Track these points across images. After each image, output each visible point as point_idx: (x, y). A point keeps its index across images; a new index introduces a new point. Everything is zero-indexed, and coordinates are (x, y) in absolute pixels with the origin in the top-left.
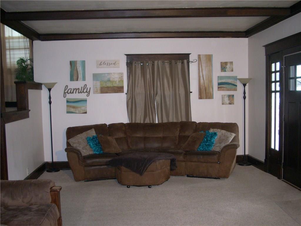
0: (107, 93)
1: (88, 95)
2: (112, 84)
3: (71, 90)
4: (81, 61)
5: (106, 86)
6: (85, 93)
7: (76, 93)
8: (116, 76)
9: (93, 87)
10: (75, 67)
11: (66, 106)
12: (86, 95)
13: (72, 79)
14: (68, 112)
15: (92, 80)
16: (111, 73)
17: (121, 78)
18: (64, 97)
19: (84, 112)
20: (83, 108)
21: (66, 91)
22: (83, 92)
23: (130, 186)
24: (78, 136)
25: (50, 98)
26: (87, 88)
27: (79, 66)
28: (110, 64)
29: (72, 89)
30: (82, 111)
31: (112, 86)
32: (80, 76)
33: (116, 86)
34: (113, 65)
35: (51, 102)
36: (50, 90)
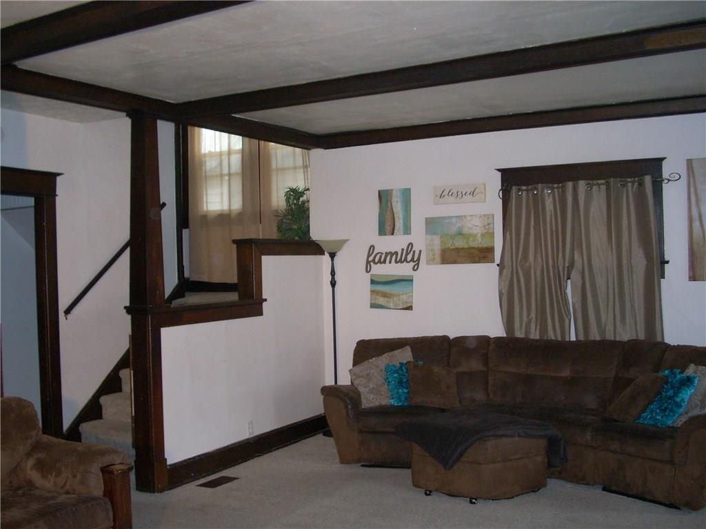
0: (455, 262)
1: (415, 268)
2: (467, 243)
3: (381, 256)
4: (400, 189)
5: (453, 247)
6: (409, 262)
7: (390, 263)
8: (477, 222)
9: (426, 249)
10: (389, 204)
11: (369, 292)
12: (411, 268)
13: (382, 232)
14: (373, 306)
15: (425, 233)
16: (465, 216)
17: (487, 227)
18: (367, 272)
19: (405, 307)
20: (404, 297)
21: (371, 259)
22: (406, 260)
23: (431, 492)
24: (371, 360)
25: (333, 273)
26: (414, 251)
27: (397, 202)
28: (464, 193)
29: (382, 254)
30: (401, 305)
31: (466, 246)
32: (399, 224)
33: (476, 246)
34: (469, 197)
35: (335, 282)
36: (332, 255)
